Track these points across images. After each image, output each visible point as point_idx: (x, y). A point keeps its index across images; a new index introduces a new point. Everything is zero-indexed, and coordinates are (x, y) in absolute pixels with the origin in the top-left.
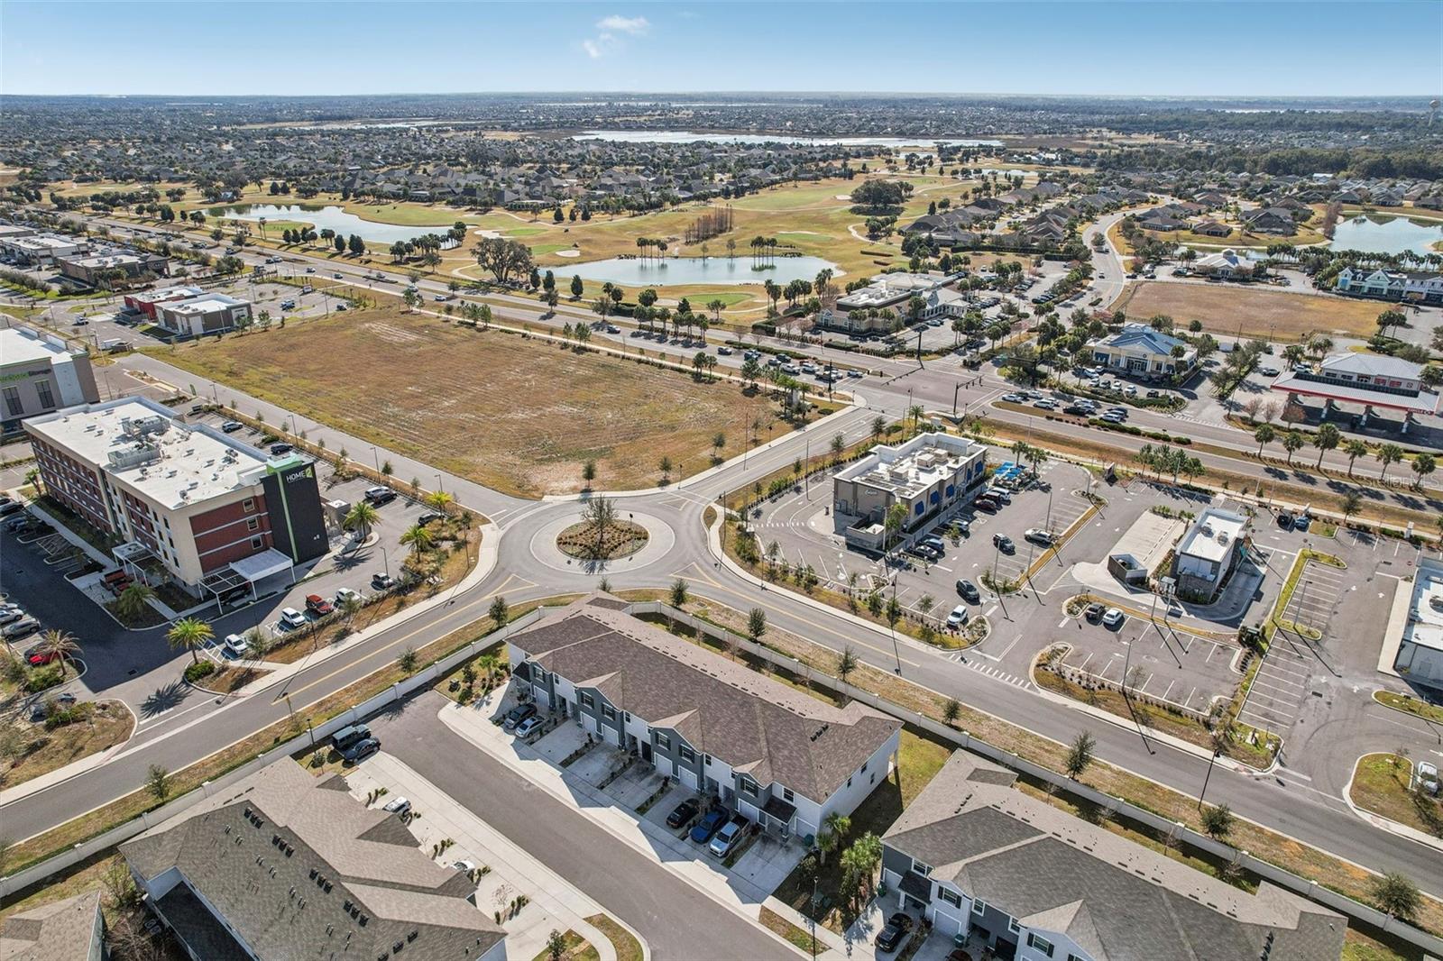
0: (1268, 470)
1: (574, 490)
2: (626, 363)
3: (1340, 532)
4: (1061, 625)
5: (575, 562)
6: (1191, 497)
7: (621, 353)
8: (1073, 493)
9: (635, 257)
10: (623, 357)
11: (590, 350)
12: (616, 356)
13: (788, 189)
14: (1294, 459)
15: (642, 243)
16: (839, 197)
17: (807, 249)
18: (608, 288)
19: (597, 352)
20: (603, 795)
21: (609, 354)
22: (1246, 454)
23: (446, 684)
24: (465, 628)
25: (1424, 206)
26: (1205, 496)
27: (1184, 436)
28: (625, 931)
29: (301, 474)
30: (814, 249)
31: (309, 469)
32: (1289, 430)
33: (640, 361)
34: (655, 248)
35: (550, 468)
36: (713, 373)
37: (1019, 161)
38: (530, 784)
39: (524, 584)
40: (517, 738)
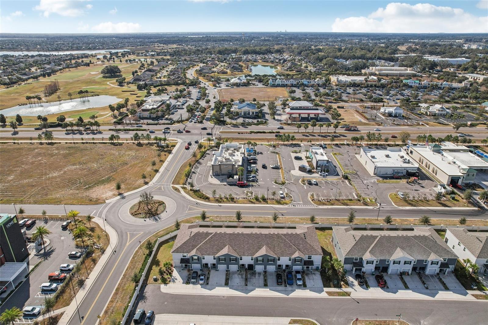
0: (303, 135)
1: (115, 195)
2: (77, 145)
4: (306, 188)
5: (147, 220)
7: (73, 141)
8: (269, 152)
9: (27, 104)
10: (74, 143)
11: (56, 143)
12: (70, 143)
14: (307, 131)
15: (28, 98)
17: (100, 93)
18: (39, 117)
19: (60, 143)
20: (249, 287)
21: (66, 143)
22: (294, 132)
23: (151, 280)
24: (133, 258)
26: (299, 146)
27: (276, 131)
29: (12, 222)
31: (15, 219)
32: (297, 124)
33: (83, 143)
34: (36, 100)
35: (94, 190)
36: (119, 142)
37: (142, 56)
38: (223, 296)
39: (137, 234)
40: (201, 284)
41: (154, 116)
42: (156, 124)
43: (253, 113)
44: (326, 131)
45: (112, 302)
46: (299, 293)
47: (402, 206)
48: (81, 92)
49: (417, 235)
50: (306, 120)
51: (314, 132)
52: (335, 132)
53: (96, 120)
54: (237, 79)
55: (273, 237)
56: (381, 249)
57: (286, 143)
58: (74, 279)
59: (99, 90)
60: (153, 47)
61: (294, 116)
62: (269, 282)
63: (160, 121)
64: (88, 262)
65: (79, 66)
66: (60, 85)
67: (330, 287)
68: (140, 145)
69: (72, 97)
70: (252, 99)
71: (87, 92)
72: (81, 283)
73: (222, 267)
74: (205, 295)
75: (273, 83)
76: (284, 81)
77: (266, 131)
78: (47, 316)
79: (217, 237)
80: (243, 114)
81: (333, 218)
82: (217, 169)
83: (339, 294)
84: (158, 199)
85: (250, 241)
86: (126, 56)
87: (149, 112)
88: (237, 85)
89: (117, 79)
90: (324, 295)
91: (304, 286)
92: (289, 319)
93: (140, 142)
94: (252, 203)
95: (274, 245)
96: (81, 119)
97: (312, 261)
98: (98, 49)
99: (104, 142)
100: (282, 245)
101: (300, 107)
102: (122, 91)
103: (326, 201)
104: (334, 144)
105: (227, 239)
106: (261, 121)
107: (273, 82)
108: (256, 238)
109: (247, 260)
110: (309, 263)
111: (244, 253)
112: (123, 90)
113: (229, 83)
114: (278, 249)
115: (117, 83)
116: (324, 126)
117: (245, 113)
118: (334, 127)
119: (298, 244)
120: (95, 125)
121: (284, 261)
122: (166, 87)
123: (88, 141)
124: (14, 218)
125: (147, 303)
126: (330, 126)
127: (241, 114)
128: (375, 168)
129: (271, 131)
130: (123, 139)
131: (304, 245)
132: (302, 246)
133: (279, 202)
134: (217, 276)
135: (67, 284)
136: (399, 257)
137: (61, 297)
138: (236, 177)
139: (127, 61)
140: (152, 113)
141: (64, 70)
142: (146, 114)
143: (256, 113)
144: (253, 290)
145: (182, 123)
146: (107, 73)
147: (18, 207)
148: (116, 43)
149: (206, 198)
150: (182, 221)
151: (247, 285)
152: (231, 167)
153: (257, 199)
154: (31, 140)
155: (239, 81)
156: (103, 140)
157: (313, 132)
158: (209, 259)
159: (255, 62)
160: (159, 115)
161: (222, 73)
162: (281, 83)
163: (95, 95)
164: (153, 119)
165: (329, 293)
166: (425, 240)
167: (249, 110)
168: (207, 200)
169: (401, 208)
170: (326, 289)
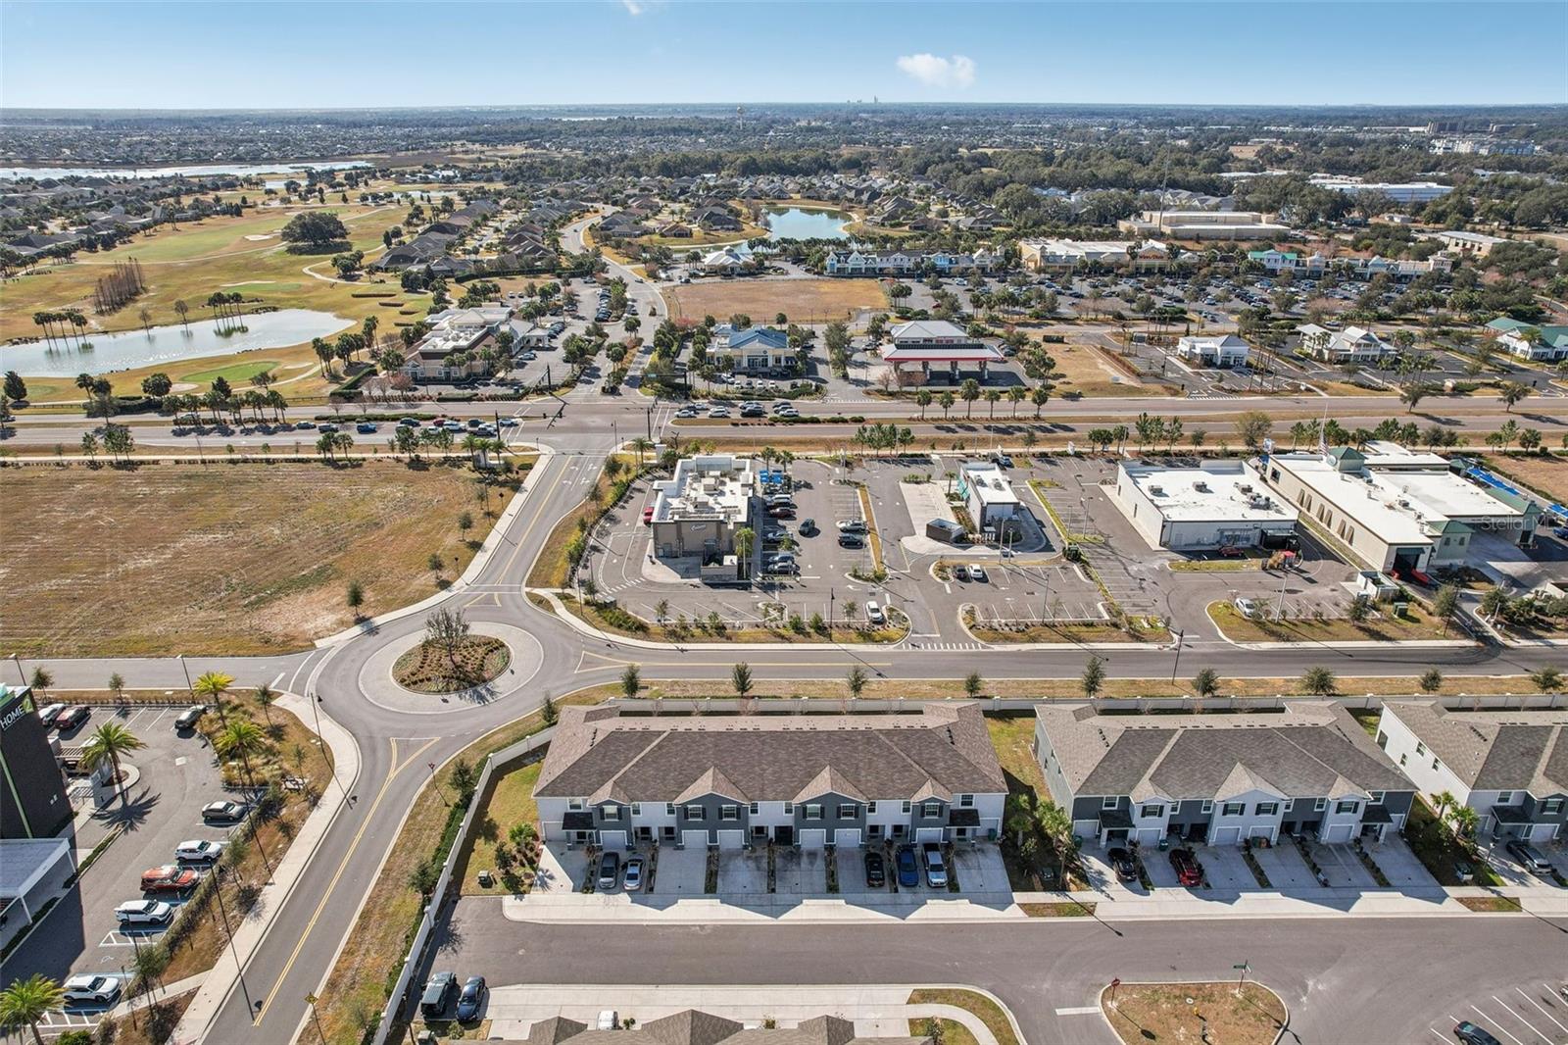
0: (938, 428)
1: (343, 624)
2: (212, 469)
3: (1033, 462)
4: (949, 591)
5: (453, 698)
6: (916, 462)
7: (198, 457)
8: (831, 483)
9: (37, 340)
10: (203, 462)
11: (142, 462)
12: (191, 462)
13: (168, 234)
14: (950, 415)
15: (43, 319)
16: (251, 238)
17: (279, 300)
18: (84, 381)
19: (156, 462)
20: (782, 896)
21: (177, 462)
22: (910, 419)
23: (470, 883)
24: (412, 817)
25: (809, 197)
26: (925, 460)
27: (857, 415)
28: (949, 990)
29: (18, 712)
30: (288, 300)
31: (27, 700)
32: (917, 393)
33: (233, 462)
34: (67, 325)
35: (276, 610)
36: (349, 456)
37: (415, 182)
38: (702, 927)
39: (420, 744)
40: (630, 892)
41: (462, 372)
42: (469, 399)
43: (778, 360)
44: (1010, 414)
45: (348, 952)
46: (937, 911)
47: (1248, 640)
48: (217, 300)
49: (1295, 725)
50: (947, 381)
51: (971, 416)
52: (1037, 418)
53: (272, 386)
54: (723, 252)
55: (853, 741)
56: (1187, 769)
57: (885, 452)
58: (225, 886)
59: (276, 291)
60: (448, 153)
61: (906, 367)
62: (843, 879)
63: (482, 391)
64: (268, 833)
65: (208, 216)
66: (147, 275)
67: (1033, 890)
68: (417, 464)
69: (189, 315)
70: (774, 316)
71: (237, 298)
72: (248, 900)
73: (695, 838)
74: (645, 923)
75: (839, 265)
76: (874, 259)
77: (821, 417)
78: (143, 1002)
79: (676, 745)
80: (745, 364)
81: (1035, 682)
82: (670, 537)
83: (1059, 910)
84: (483, 634)
85: (782, 755)
86: (362, 185)
87: (443, 362)
88: (725, 272)
89: (335, 255)
90: (1013, 914)
91: (953, 888)
92: (908, 990)
93: (418, 457)
94: (783, 638)
95: (857, 765)
96: (221, 386)
97: (976, 811)
98: (266, 159)
99: (300, 456)
100: (881, 764)
101: (925, 340)
102: (354, 296)
103: (1014, 629)
104: (1034, 455)
105: (708, 749)
106: (803, 385)
107: (839, 261)
108: (801, 744)
109: (772, 814)
110: (966, 817)
111: (762, 790)
112: (356, 293)
113: (699, 265)
114: (869, 778)
115: (337, 271)
116: (1004, 398)
117: (752, 362)
118: (1034, 401)
119: (930, 759)
120: (269, 404)
121: (889, 813)
122: (496, 280)
123: (248, 456)
124: (23, 696)
125: (462, 954)
126: (1023, 397)
127: (739, 364)
128: (1164, 526)
129: (837, 416)
130: (362, 448)
131: (950, 763)
132: (942, 764)
133: (866, 636)
134: (676, 866)
135: (204, 903)
136: (1242, 792)
137: (186, 944)
138: (730, 560)
139: (364, 198)
140: (455, 365)
141: (158, 228)
142: (436, 367)
143: (788, 359)
144: (795, 906)
145: (551, 394)
146: (303, 237)
147: (30, 666)
148: (325, 140)
149: (637, 628)
150: (565, 701)
151: (773, 891)
152: (713, 528)
153: (797, 627)
154: (60, 454)
155: (732, 260)
156: (297, 452)
157: (968, 418)
158: (654, 814)
159: (779, 198)
160: (476, 371)
161: (675, 235)
162: (864, 267)
163: (266, 310)
164: (458, 383)
165: (1029, 909)
166: (1317, 737)
167: (765, 352)
168: (640, 633)
169: (1245, 646)
170: (1019, 897)
